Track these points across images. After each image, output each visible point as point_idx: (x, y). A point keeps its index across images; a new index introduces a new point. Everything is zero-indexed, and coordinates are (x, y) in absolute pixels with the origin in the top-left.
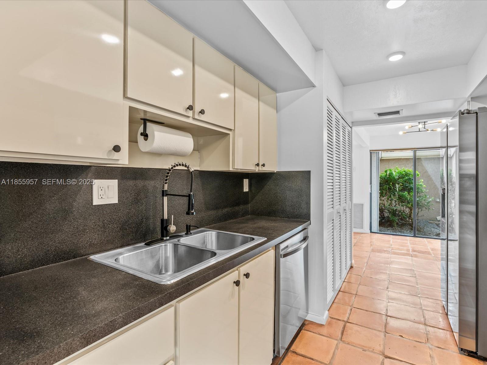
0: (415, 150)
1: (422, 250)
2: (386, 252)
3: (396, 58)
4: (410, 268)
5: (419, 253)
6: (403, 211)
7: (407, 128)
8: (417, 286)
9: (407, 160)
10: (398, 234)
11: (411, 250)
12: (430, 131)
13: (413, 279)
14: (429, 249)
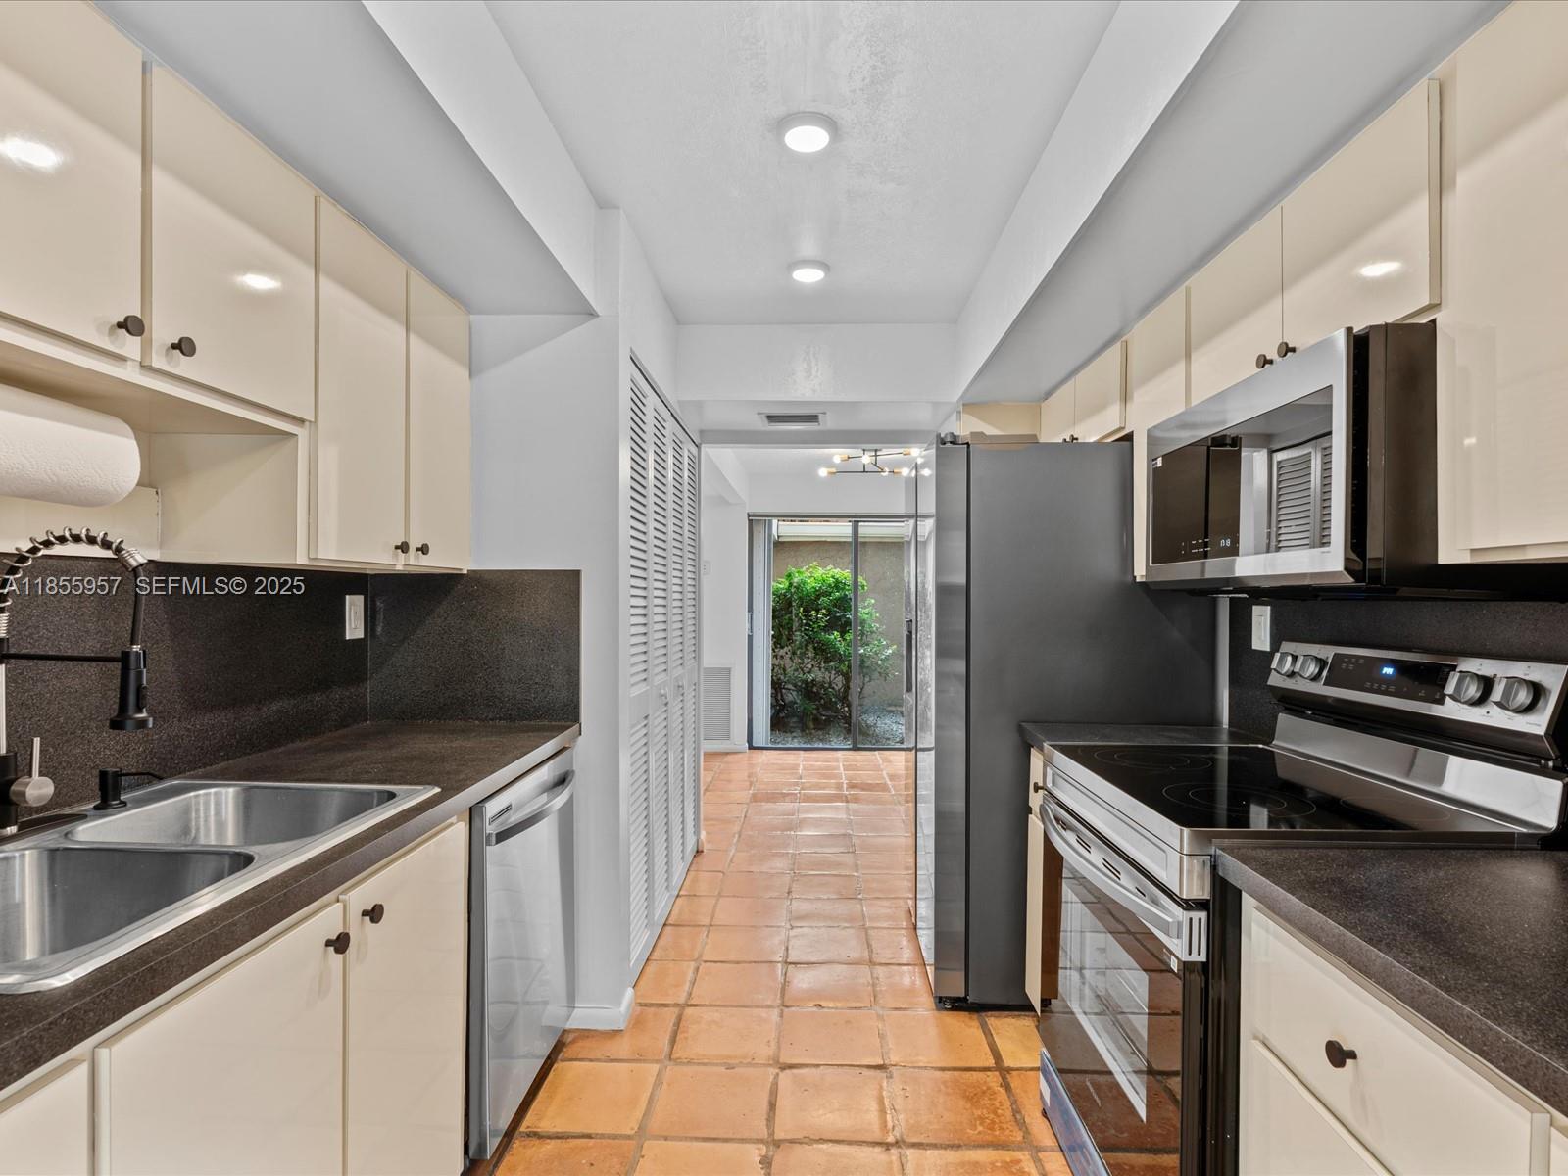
0: (856, 519)
1: (870, 782)
2: (787, 799)
3: (808, 276)
4: (842, 831)
5: (863, 789)
6: (830, 683)
7: (837, 459)
8: (855, 874)
9: (837, 545)
10: (816, 746)
11: (845, 786)
12: (886, 474)
13: (848, 859)
14: (885, 776)
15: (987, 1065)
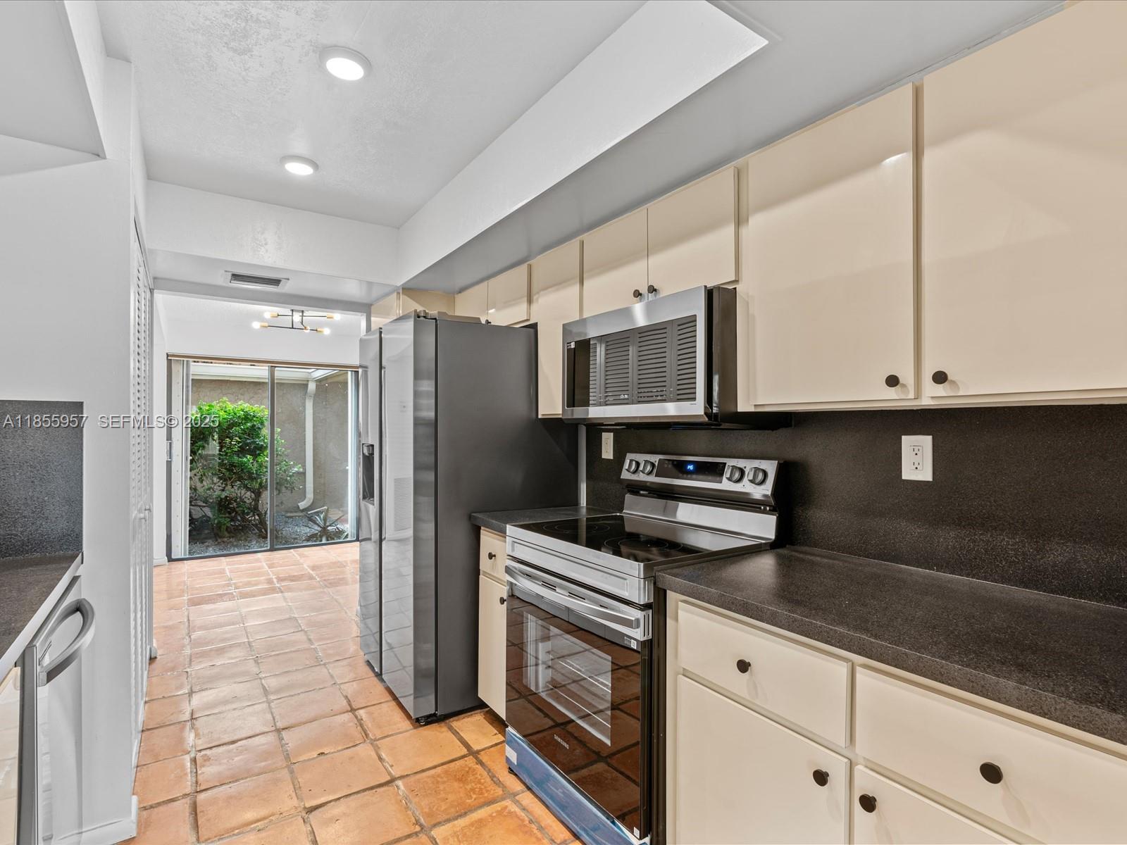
0: (273, 364)
2: (224, 598)
3: (299, 170)
4: (287, 616)
5: (292, 581)
6: (241, 498)
7: (267, 315)
11: (275, 580)
12: (308, 331)
13: (300, 637)
14: (307, 568)
15: (463, 754)
